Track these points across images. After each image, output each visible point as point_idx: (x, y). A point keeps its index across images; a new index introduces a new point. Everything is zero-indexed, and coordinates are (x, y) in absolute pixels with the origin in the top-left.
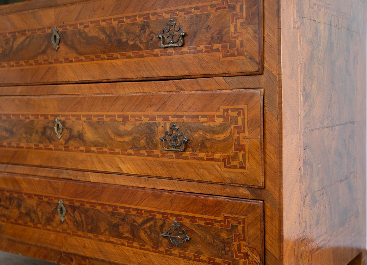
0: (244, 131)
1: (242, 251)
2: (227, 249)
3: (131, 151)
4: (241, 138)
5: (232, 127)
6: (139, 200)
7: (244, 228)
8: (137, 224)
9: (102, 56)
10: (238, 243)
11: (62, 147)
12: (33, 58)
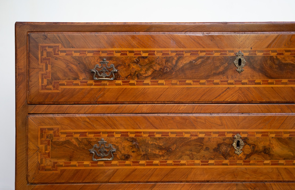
11: (241, 162)
12: (207, 77)
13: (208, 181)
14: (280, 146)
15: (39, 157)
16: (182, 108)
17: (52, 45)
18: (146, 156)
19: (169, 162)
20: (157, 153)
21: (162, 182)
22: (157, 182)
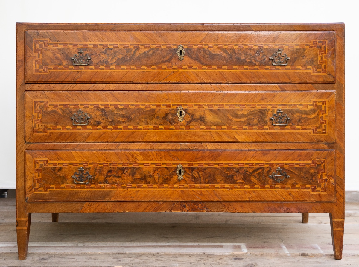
0: (326, 113)
1: (324, 178)
2: (314, 178)
3: (246, 127)
4: (324, 117)
5: (319, 110)
6: (251, 157)
7: (324, 166)
8: (248, 173)
9: (223, 67)
10: (321, 174)
11: (183, 127)
12: (156, 64)
13: (159, 142)
14: (212, 116)
15: (34, 122)
16: (139, 86)
17: (43, 39)
18: (112, 123)
19: (130, 127)
20: (121, 120)
21: (125, 142)
22: (121, 142)
